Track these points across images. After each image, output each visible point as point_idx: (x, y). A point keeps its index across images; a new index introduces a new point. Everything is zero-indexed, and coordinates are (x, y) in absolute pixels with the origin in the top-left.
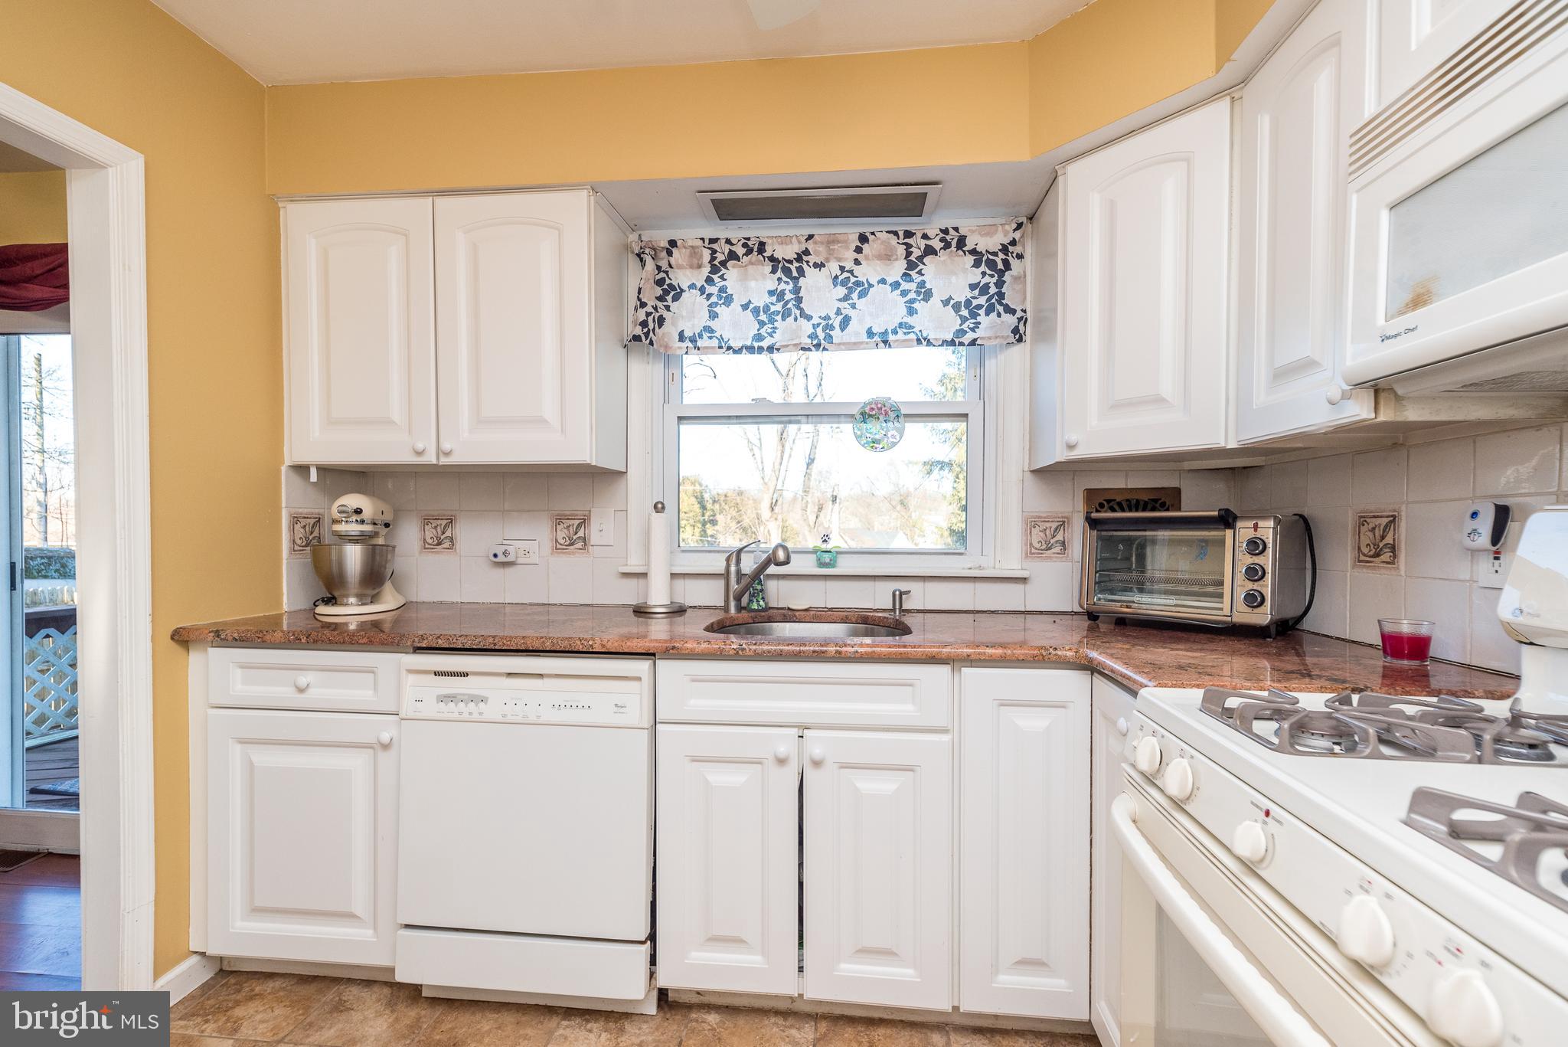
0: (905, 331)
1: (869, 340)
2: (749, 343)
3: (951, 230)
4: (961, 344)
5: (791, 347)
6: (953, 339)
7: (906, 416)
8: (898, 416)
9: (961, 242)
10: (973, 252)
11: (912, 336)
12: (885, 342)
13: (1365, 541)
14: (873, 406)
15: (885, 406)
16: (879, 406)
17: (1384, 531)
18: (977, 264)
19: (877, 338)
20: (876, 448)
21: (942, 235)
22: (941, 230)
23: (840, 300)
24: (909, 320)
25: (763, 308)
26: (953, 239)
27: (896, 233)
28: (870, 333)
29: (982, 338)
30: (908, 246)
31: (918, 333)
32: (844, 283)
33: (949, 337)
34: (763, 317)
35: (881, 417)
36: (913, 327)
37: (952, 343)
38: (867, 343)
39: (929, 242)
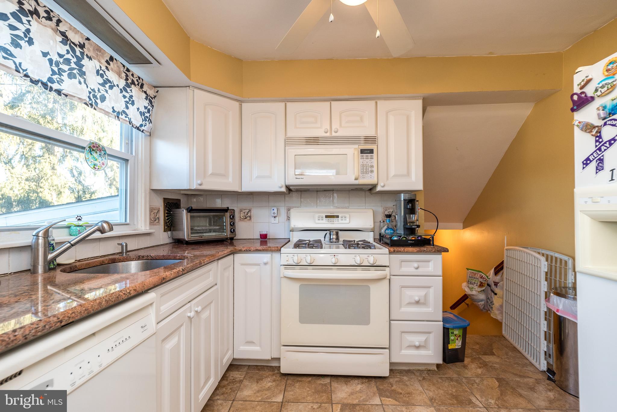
0: (126, 116)
1: (112, 113)
2: (45, 80)
3: (141, 79)
4: (140, 130)
5: (76, 98)
6: (138, 127)
7: (109, 155)
8: (105, 153)
9: (142, 86)
10: (145, 92)
11: (127, 119)
12: (118, 117)
13: (242, 215)
14: (95, 145)
15: (99, 147)
16: (97, 146)
17: (247, 213)
18: (146, 99)
19: (115, 114)
20: (96, 168)
21: (138, 79)
22: (138, 76)
23: (99, 84)
24: (126, 110)
25: (55, 62)
26: (140, 83)
27: (124, 66)
28: (114, 111)
29: (145, 131)
30: (127, 76)
31: (130, 118)
32: (102, 76)
33: (138, 125)
34: (56, 69)
35: (98, 152)
36: (128, 115)
37: (138, 128)
38: (112, 114)
39: (133, 78)
